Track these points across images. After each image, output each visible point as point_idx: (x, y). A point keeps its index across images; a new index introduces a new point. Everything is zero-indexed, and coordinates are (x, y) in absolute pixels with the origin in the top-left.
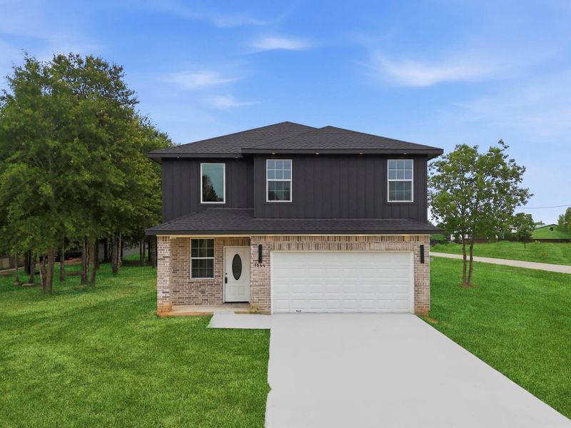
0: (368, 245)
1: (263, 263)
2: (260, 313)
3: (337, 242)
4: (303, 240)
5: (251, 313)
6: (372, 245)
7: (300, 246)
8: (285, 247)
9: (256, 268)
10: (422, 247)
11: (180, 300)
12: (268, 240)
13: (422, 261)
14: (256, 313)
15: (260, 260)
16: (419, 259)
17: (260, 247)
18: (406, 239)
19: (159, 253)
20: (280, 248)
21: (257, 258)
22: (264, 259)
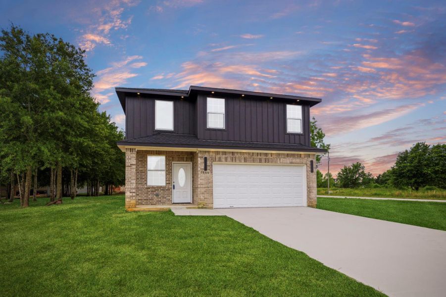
0: (278, 159)
1: (208, 171)
2: (205, 208)
3: (259, 157)
4: (236, 155)
5: (199, 208)
6: (281, 160)
7: (234, 159)
8: (223, 160)
9: (202, 174)
10: (312, 162)
11: (140, 201)
12: (211, 154)
13: (312, 171)
14: (202, 208)
15: (206, 169)
16: (310, 169)
17: (206, 159)
18: (302, 156)
19: (127, 161)
20: (220, 160)
21: (203, 167)
22: (208, 168)
